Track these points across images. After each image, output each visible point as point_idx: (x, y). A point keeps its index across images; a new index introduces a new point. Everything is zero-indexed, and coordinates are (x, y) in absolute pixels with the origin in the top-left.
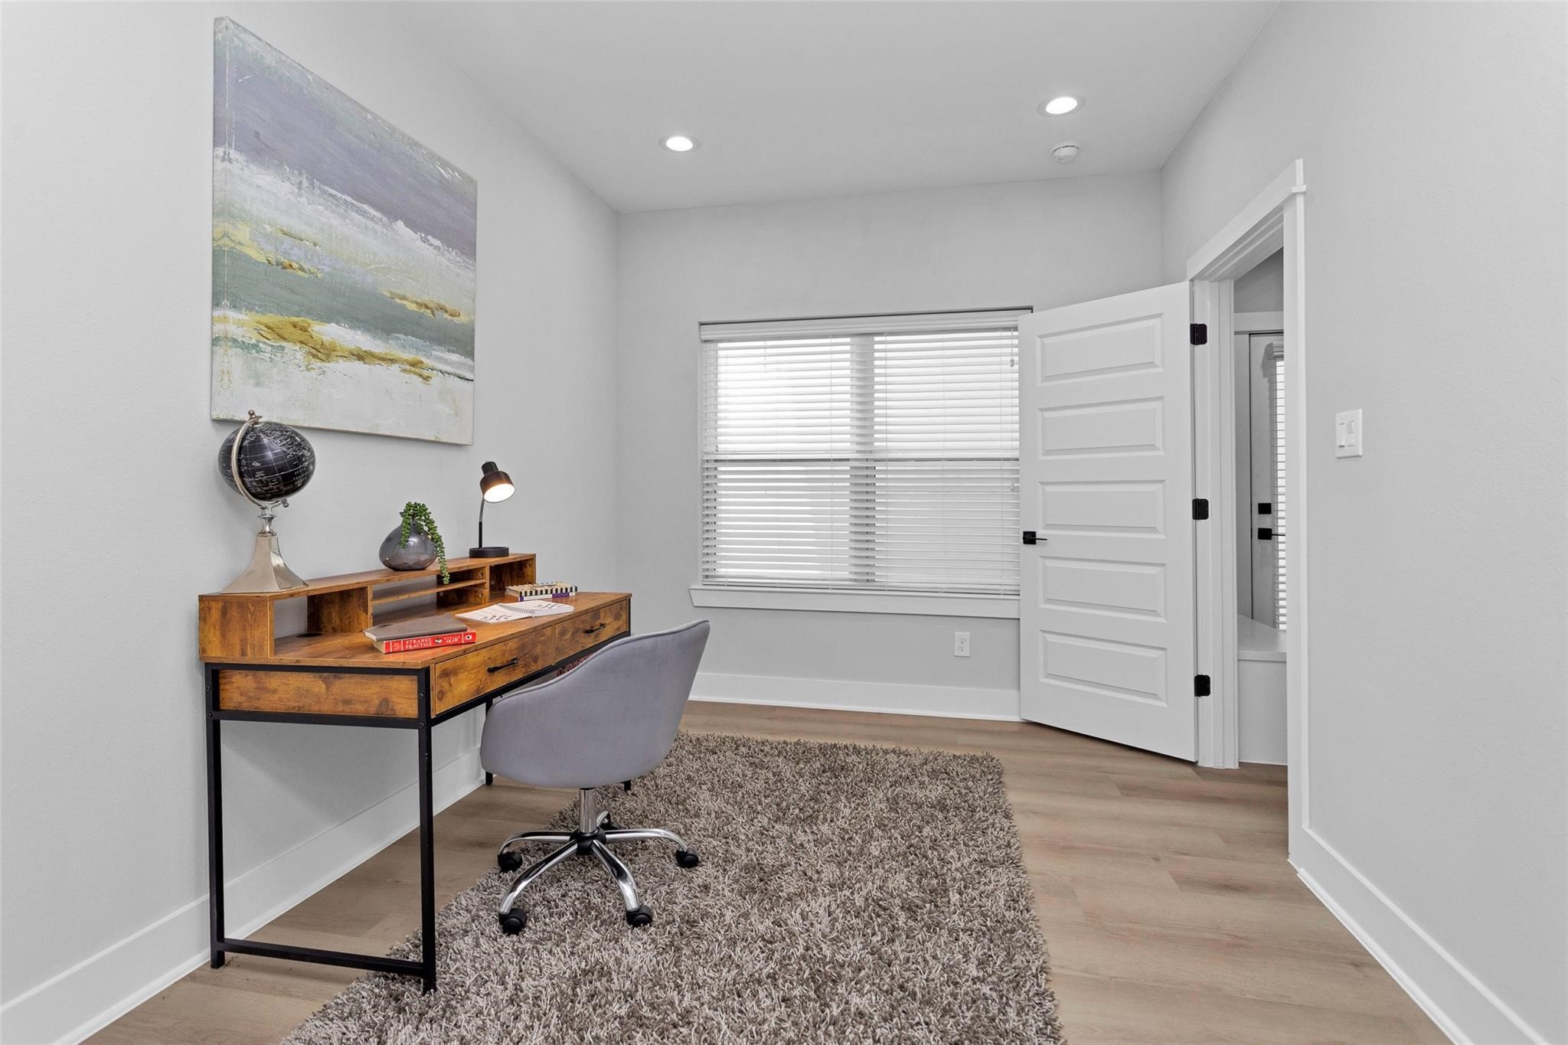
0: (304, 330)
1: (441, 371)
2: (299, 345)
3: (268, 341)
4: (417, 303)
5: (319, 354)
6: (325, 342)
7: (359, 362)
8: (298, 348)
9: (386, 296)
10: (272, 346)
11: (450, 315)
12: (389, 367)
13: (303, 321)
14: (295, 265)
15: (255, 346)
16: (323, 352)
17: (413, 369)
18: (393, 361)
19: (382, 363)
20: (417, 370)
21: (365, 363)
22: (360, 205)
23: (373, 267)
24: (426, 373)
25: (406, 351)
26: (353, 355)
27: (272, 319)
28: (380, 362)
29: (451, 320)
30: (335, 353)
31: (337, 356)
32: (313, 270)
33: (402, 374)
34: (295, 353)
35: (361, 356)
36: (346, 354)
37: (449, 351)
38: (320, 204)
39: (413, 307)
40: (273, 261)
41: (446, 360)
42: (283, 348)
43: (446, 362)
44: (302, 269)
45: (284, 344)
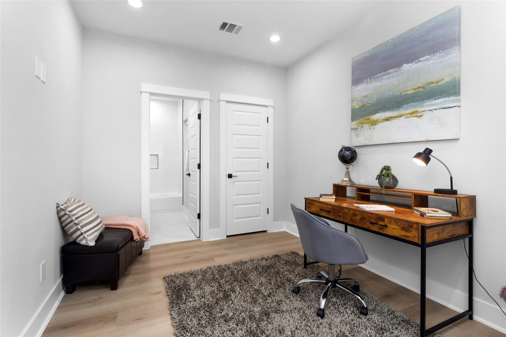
0: (369, 119)
1: (430, 110)
2: (367, 124)
3: (360, 126)
4: (414, 89)
5: (373, 124)
6: (375, 120)
7: (386, 122)
8: (367, 125)
9: (399, 95)
10: (361, 127)
11: (436, 83)
12: (400, 119)
13: (368, 117)
14: (366, 104)
15: (357, 128)
16: (374, 123)
17: (411, 115)
18: (401, 116)
19: (396, 118)
20: (414, 115)
21: (389, 121)
22: (386, 72)
23: (392, 88)
24: (420, 114)
25: (408, 109)
26: (384, 120)
27: (361, 120)
28: (395, 118)
29: (436, 85)
30: (378, 122)
31: (379, 122)
32: (371, 102)
33: (406, 119)
34: (367, 126)
35: (387, 119)
36: (382, 121)
37: (435, 99)
38: (373, 83)
39: (413, 91)
40: (361, 106)
41: (433, 104)
42: (363, 126)
43: (437, 104)
44: (368, 103)
45: (363, 125)
